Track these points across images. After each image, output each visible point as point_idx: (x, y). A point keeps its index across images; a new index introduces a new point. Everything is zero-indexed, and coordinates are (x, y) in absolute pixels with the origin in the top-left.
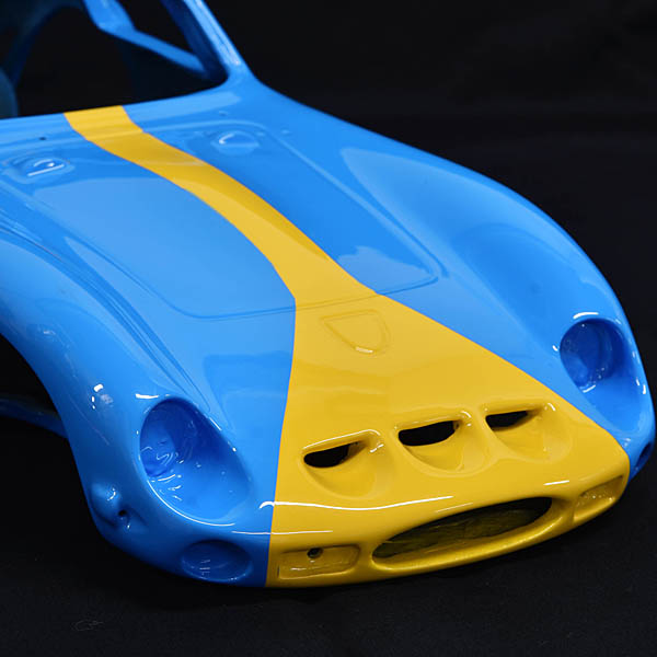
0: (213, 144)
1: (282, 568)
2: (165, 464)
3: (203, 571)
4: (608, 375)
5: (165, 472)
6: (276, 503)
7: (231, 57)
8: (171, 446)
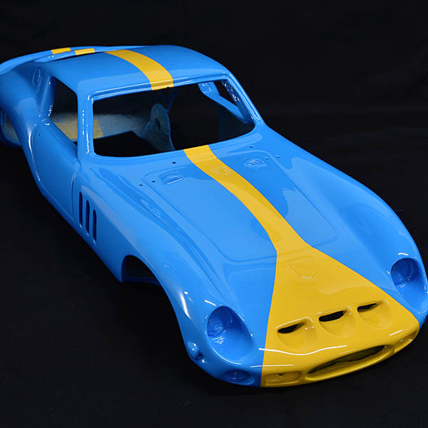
0: (245, 164)
1: (267, 380)
2: (218, 332)
3: (234, 380)
4: (412, 279)
5: (218, 335)
6: (265, 349)
7: (256, 116)
8: (221, 324)
